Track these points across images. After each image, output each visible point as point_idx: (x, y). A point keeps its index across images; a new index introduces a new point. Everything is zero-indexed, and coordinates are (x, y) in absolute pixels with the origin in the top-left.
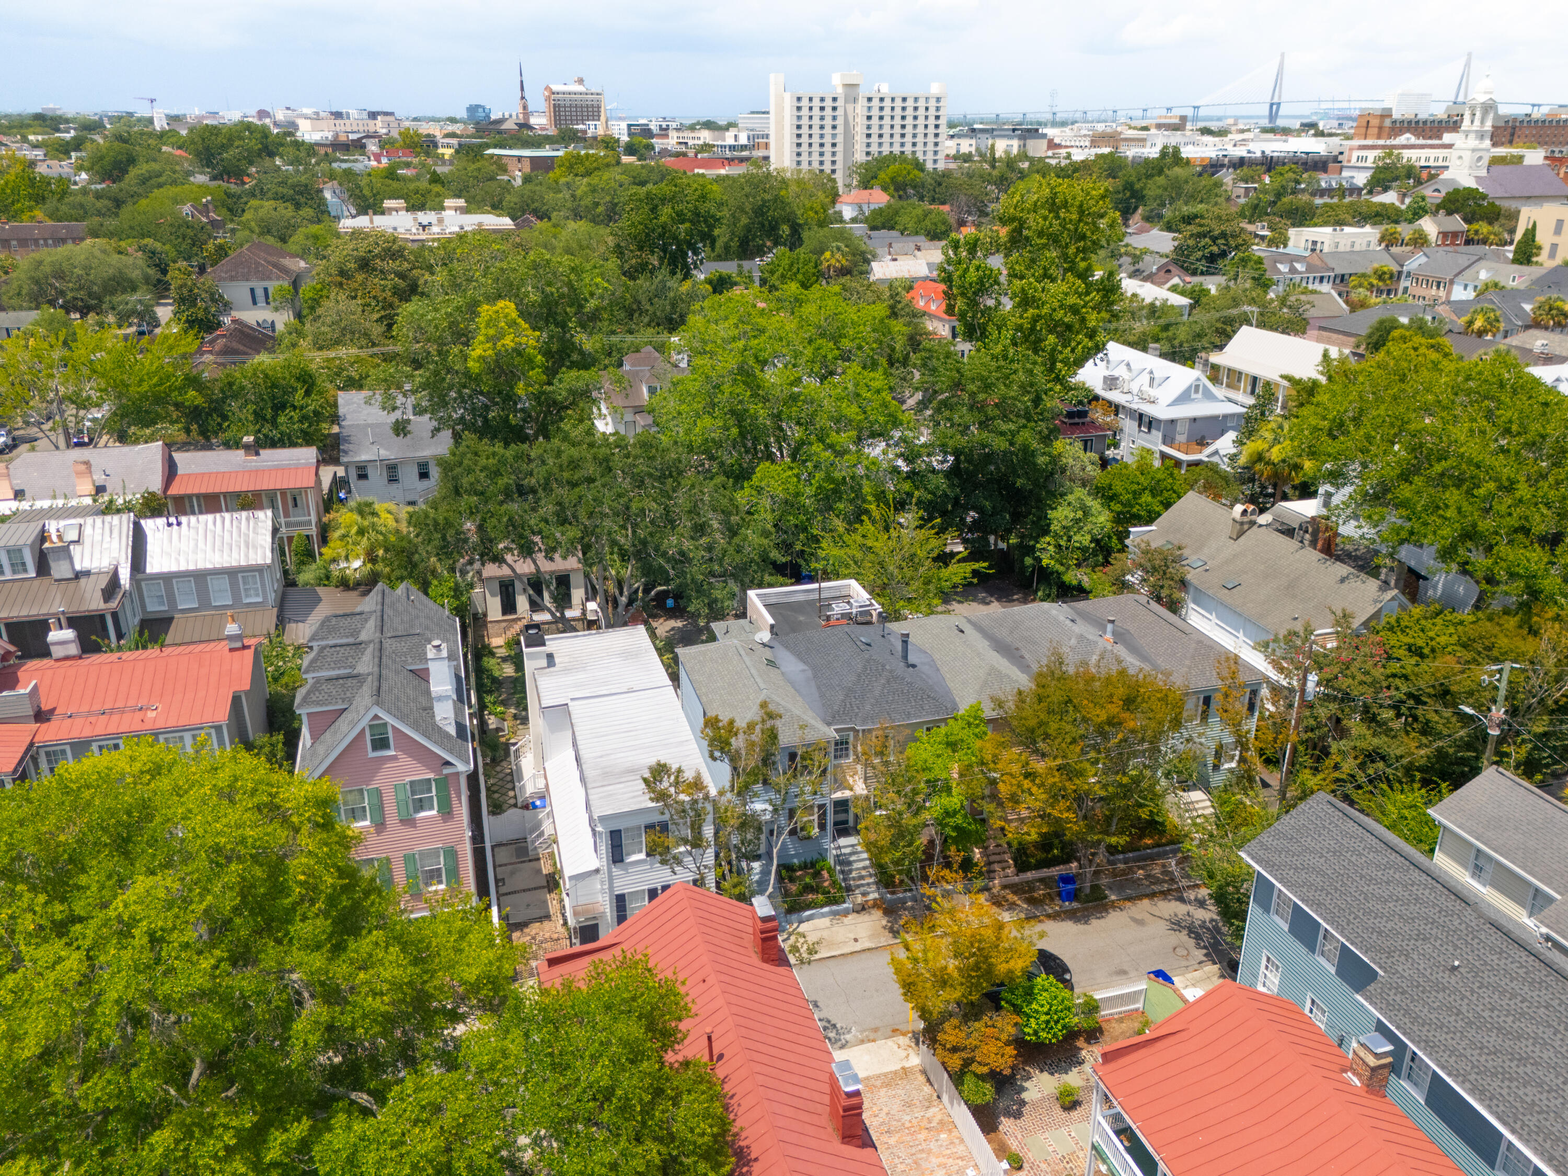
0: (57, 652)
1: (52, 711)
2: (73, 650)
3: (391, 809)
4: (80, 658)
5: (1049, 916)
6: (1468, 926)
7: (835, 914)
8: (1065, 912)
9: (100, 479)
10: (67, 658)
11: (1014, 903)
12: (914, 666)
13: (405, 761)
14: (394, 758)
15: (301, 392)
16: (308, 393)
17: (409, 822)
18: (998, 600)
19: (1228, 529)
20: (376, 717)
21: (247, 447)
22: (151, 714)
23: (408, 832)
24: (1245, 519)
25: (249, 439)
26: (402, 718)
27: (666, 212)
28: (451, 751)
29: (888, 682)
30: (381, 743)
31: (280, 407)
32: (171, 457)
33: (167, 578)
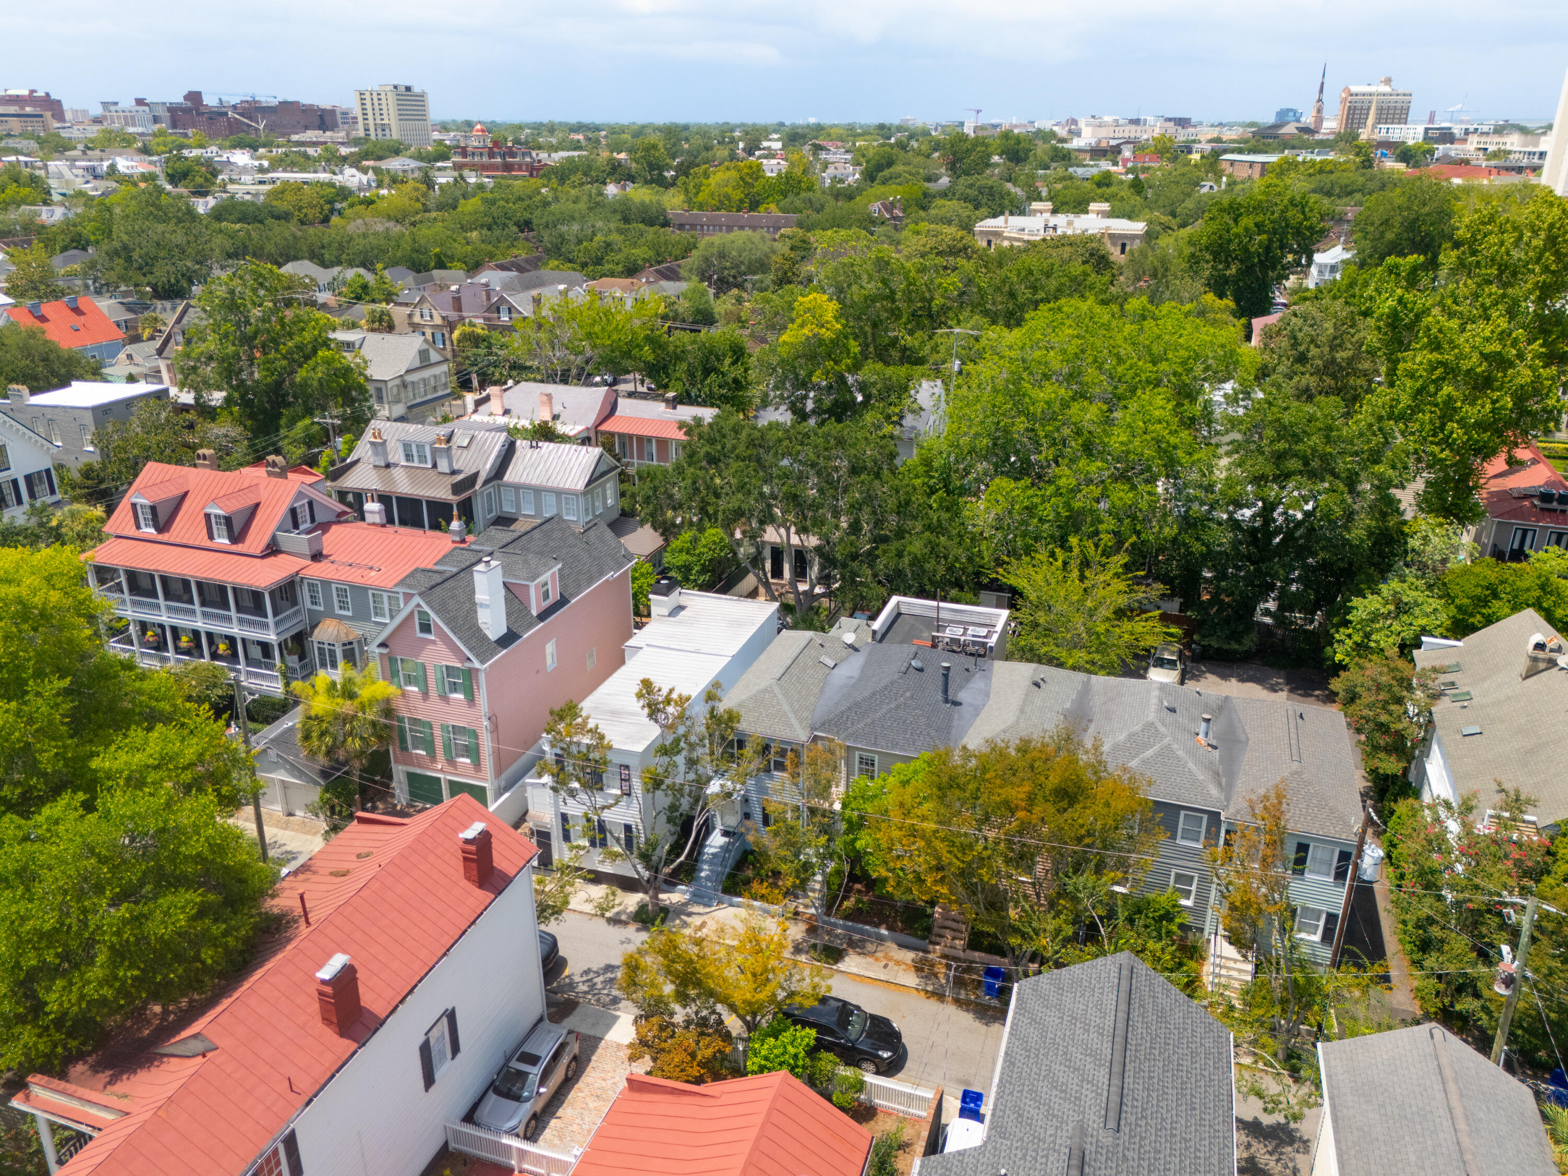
0: (369, 518)
1: (327, 556)
2: (377, 519)
3: (432, 684)
4: (383, 526)
5: (958, 1002)
7: (766, 911)
8: (977, 1004)
9: (557, 409)
10: (374, 524)
11: (936, 975)
12: (957, 704)
13: (441, 647)
14: (433, 642)
15: (728, 361)
16: (734, 363)
17: (444, 698)
18: (1291, 691)
19: (1523, 664)
20: (419, 605)
21: (667, 401)
22: (373, 573)
23: (441, 705)
24: (1541, 654)
25: (671, 394)
26: (437, 612)
28: (470, 650)
29: (898, 707)
30: (426, 628)
31: (707, 372)
32: (616, 401)
33: (517, 488)
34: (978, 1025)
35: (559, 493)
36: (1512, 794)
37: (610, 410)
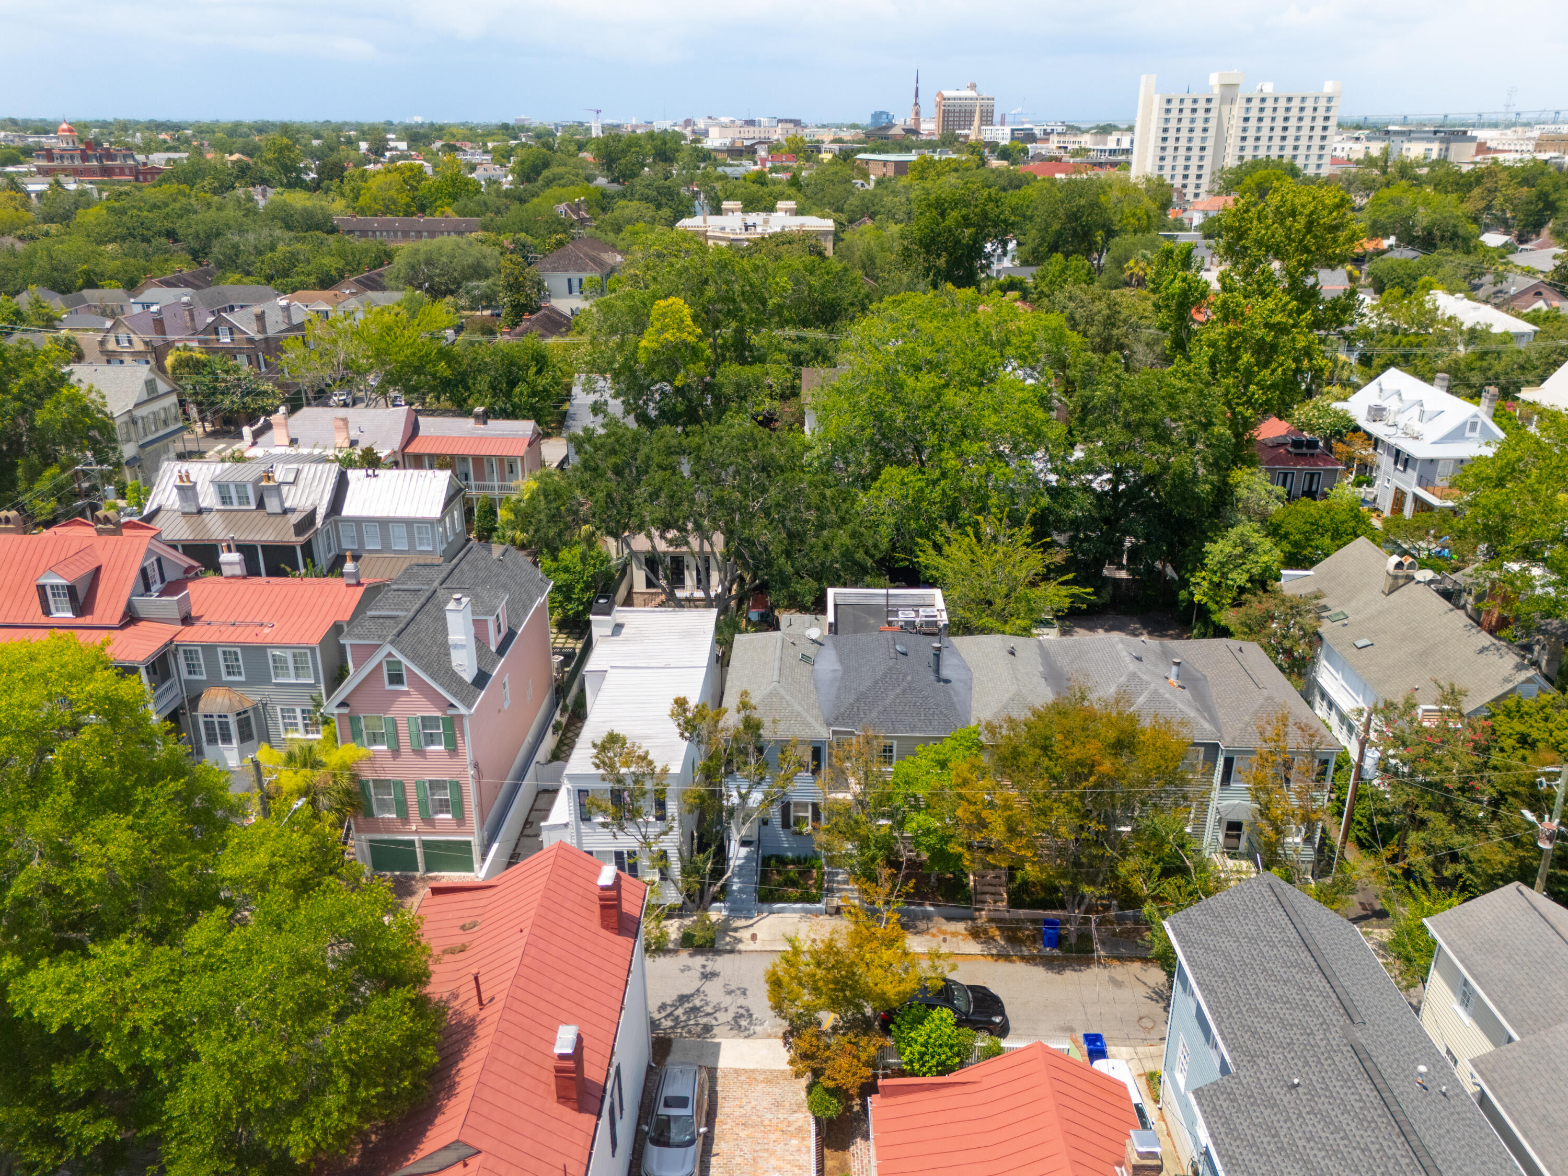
0: (227, 571)
1: (198, 618)
2: (238, 570)
3: (404, 738)
4: (244, 577)
5: (1023, 958)
6: (1329, 1043)
7: (808, 911)
8: (1041, 957)
9: (354, 434)
10: (233, 577)
11: (992, 938)
12: (947, 681)
13: (416, 696)
14: (407, 693)
15: (533, 370)
16: (539, 372)
17: (420, 752)
18: (1150, 634)
19: (1383, 583)
20: (390, 654)
21: (477, 417)
22: (267, 630)
23: (418, 761)
24: (1400, 573)
25: (479, 409)
26: (412, 660)
27: (954, 216)
28: (455, 695)
29: (904, 691)
30: (396, 678)
31: (512, 384)
32: (416, 421)
33: (358, 522)
34: (1051, 975)
35: (409, 523)
36: (1447, 688)
37: (413, 432)
